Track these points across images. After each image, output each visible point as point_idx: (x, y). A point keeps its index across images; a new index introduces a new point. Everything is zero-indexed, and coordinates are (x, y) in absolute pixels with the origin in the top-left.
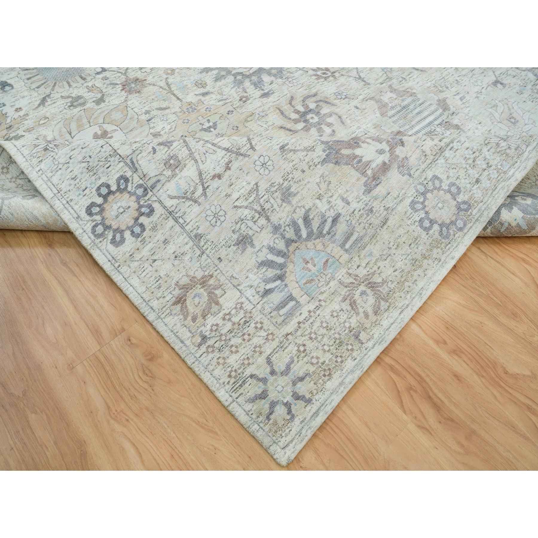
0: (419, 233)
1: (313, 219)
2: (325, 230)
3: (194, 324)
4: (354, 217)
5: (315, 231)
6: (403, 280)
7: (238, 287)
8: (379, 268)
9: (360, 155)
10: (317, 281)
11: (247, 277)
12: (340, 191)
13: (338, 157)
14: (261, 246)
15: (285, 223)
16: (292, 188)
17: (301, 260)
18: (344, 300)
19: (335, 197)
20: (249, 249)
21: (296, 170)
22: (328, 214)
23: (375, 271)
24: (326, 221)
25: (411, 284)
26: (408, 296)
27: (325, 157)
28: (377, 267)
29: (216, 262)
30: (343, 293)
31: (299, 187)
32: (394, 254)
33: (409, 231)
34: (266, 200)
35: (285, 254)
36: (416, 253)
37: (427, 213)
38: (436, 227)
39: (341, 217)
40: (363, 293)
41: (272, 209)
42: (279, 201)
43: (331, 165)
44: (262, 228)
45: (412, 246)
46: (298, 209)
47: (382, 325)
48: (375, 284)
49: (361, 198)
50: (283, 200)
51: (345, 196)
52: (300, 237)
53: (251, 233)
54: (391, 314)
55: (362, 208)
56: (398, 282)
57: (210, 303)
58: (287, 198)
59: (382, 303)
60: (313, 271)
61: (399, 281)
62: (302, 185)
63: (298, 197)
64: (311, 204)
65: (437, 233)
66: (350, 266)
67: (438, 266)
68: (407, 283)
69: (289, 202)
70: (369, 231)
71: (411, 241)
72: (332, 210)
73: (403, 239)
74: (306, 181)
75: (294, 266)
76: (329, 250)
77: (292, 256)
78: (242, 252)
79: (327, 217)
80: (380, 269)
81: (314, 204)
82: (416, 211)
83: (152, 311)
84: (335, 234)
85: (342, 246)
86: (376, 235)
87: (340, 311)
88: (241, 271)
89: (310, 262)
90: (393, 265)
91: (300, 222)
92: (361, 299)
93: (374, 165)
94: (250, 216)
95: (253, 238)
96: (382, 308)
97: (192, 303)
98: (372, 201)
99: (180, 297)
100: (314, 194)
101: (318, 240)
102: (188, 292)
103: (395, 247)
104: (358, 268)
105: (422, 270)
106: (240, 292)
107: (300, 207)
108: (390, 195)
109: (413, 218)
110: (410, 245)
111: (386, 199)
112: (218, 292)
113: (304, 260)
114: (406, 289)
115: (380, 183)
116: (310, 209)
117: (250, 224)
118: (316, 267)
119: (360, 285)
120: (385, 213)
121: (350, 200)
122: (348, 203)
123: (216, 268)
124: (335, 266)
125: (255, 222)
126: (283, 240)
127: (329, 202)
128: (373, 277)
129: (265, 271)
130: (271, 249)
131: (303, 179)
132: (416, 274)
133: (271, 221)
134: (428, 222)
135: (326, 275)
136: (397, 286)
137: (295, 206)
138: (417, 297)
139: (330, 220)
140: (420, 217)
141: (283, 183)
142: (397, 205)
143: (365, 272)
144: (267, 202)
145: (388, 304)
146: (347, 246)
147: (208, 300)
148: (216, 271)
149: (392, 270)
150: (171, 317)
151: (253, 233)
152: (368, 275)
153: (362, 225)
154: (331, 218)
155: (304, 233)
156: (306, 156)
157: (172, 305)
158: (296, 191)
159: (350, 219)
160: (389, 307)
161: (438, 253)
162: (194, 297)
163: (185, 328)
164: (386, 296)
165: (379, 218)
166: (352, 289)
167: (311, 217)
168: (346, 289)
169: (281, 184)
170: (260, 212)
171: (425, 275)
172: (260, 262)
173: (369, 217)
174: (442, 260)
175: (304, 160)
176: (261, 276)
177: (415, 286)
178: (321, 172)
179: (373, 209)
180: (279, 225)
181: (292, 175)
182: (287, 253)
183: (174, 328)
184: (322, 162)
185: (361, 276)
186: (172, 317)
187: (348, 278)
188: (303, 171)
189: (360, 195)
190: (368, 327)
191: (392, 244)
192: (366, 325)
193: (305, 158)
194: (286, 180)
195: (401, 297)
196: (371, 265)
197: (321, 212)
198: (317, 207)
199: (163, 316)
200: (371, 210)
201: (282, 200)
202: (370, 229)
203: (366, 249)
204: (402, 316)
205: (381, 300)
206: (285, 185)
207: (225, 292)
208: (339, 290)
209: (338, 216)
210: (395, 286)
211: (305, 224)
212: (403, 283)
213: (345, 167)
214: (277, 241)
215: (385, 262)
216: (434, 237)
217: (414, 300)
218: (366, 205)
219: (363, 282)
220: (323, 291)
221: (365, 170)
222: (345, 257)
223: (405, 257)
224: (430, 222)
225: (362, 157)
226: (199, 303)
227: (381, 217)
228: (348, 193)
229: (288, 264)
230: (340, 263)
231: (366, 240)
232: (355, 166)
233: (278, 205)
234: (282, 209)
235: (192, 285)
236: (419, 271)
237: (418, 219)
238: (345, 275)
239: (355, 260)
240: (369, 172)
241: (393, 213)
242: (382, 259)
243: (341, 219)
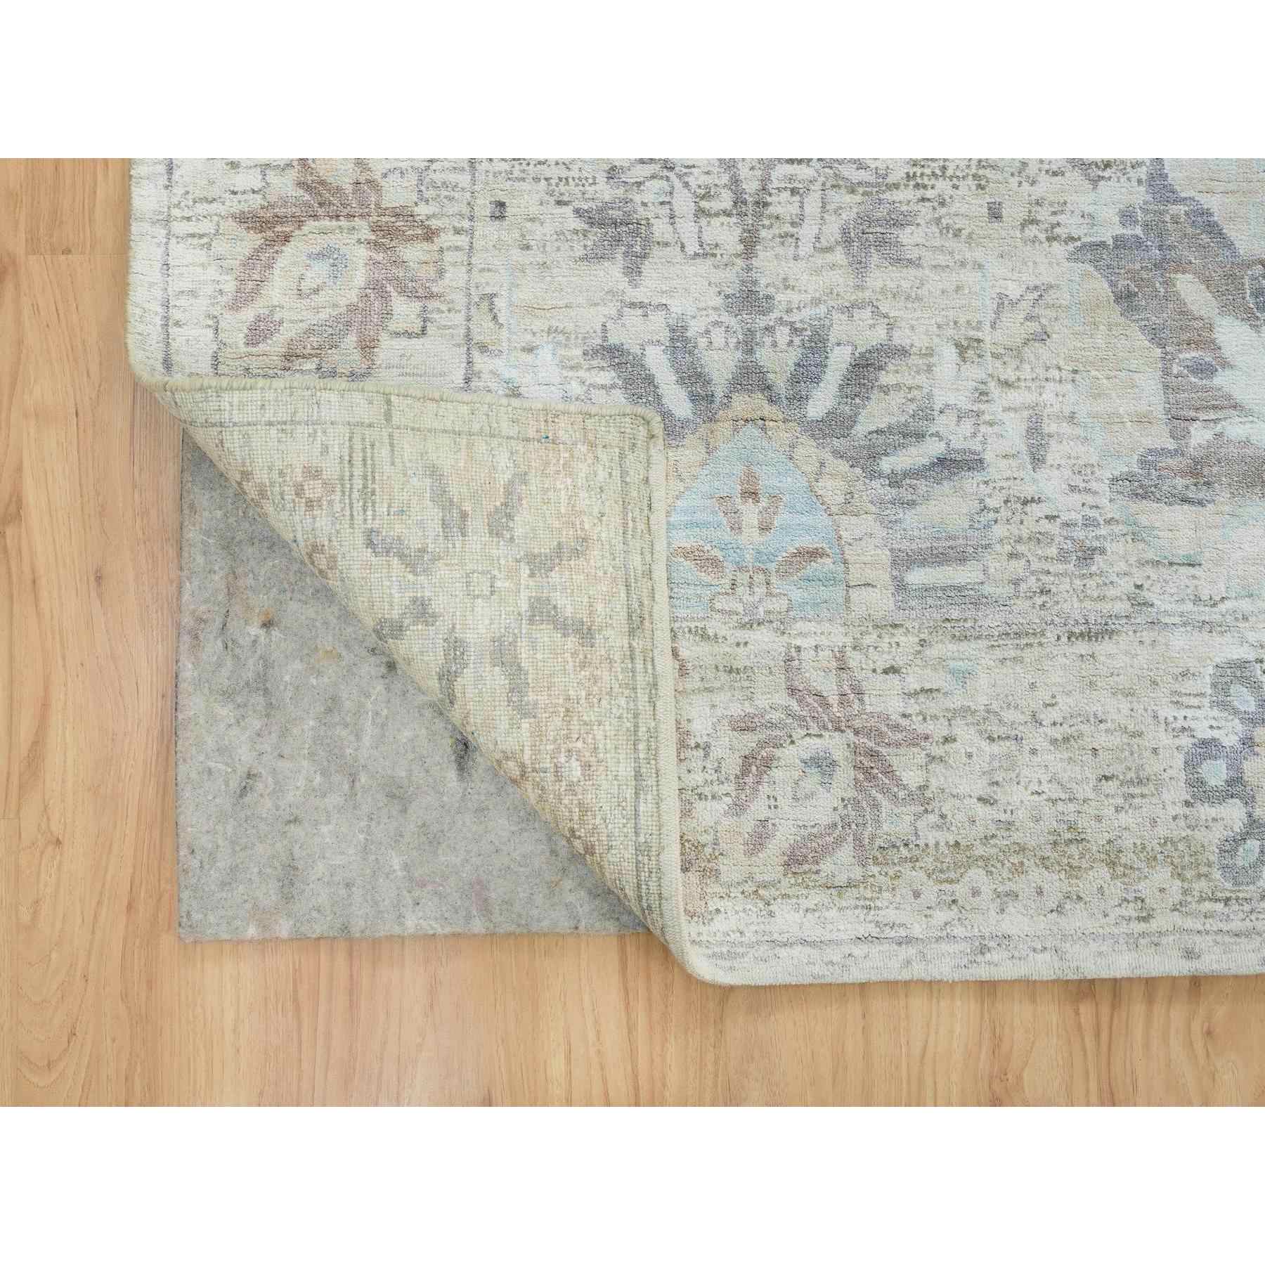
0: (1165, 776)
1: (885, 390)
2: (891, 459)
3: (243, 349)
4: (1017, 518)
5: (860, 429)
6: (980, 851)
7: (476, 354)
8: (946, 740)
9: (1227, 352)
10: (726, 582)
11: (530, 350)
12: (1048, 396)
13: (1150, 283)
14: (655, 301)
15: (789, 311)
16: (908, 230)
17: (739, 469)
18: (744, 726)
19: (1015, 397)
20: (612, 273)
21: (980, 187)
22: (943, 424)
23: (927, 738)
24: (920, 436)
25: (987, 890)
26: (941, 916)
27: (1110, 242)
28: (945, 733)
29: (484, 207)
30: (762, 702)
31: (935, 249)
32: (1034, 752)
33: (1140, 734)
34: (796, 185)
35: (710, 398)
36: (1099, 819)
37: (1248, 742)
38: (1234, 813)
39: (979, 477)
40: (822, 765)
41: (787, 228)
42: (832, 230)
43: (1101, 287)
44: (707, 252)
45: (1109, 787)
46: (867, 313)
47: (771, 914)
48: (885, 773)
49: (1094, 485)
50: (846, 239)
51: (1050, 427)
52: (799, 399)
53: (661, 229)
54: (833, 913)
55: (1065, 517)
56: (957, 844)
57: (348, 324)
58: (865, 246)
59: (845, 854)
60: (743, 539)
61: (963, 843)
62: (951, 253)
63: (903, 278)
64: (919, 341)
65: (1217, 835)
66: (869, 639)
67: (1124, 928)
68: (982, 872)
69: (859, 267)
70: (1021, 604)
71: (1117, 769)
72: (967, 427)
73: (1102, 740)
74: (978, 254)
75: (703, 464)
76: (851, 527)
77: (724, 428)
78: (585, 258)
79: (933, 430)
80: (947, 747)
81: (930, 352)
82: (1223, 705)
83: (163, 180)
84: (912, 504)
85: (904, 561)
86: (1031, 640)
87: (697, 746)
88: (532, 310)
89: (764, 503)
90: (998, 777)
91: (839, 360)
92: (796, 775)
93: (1235, 429)
94: (704, 180)
95: (656, 252)
96: (826, 866)
97: (296, 272)
98: (1118, 529)
99: (280, 211)
100: (962, 321)
101: (843, 466)
102: (315, 217)
103: (1057, 733)
104: (886, 672)
105: (1066, 888)
106: (467, 380)
107: (876, 312)
108: (1192, 571)
109: (1189, 713)
110: (1106, 778)
111: (1165, 572)
112: (405, 311)
113: (750, 477)
114: (957, 887)
115: (1200, 503)
116: (903, 352)
117: (684, 203)
118: (768, 536)
119: (838, 729)
120: (1122, 607)
121: (1055, 454)
122: (1037, 460)
123: (466, 224)
124: (825, 593)
125: (701, 213)
126: (739, 355)
127: (982, 395)
128: (902, 750)
129: (603, 387)
130: (679, 341)
131: (970, 236)
132: (1037, 875)
133: (755, 262)
134: (1225, 777)
135: (770, 594)
136: (942, 848)
137: (867, 294)
138: (964, 946)
139: (933, 449)
140: (1216, 734)
141: (896, 186)
142: (1185, 624)
143: (894, 706)
144: (794, 191)
145: (857, 873)
146: (917, 577)
147: (352, 308)
148: (458, 231)
149: (981, 787)
150: (201, 256)
151: (668, 237)
152: (897, 727)
153: (1018, 567)
154: (943, 445)
155: (821, 401)
156: (1055, 174)
157: (234, 217)
158: (913, 254)
159: (997, 511)
160: (850, 885)
161: (1162, 890)
162: (321, 256)
163: (210, 333)
164: (879, 842)
165: (1088, 604)
166: (803, 719)
167: (886, 378)
168: (782, 698)
169: (890, 180)
170: (745, 202)
171: (1059, 910)
172: (613, 340)
173: (1060, 567)
174: (1153, 925)
175: (1033, 183)
176: (576, 389)
177: (994, 907)
178: (1046, 276)
179: (1097, 558)
180: (768, 297)
181: (950, 191)
182: (718, 400)
183: (182, 302)
184: (1084, 245)
185: (872, 704)
186: (204, 259)
187: (826, 671)
188: (995, 214)
189: (1098, 473)
190: (723, 878)
191: (1055, 714)
192: (724, 866)
193: (1043, 178)
194: (917, 186)
195: (917, 895)
196: (932, 707)
197: (930, 396)
198: (929, 368)
199: (180, 228)
200: (1087, 555)
201: (845, 232)
202: (1029, 603)
203: (964, 646)
204: (859, 951)
205: (850, 839)
206: (899, 195)
207: (424, 329)
208: (761, 679)
209: (974, 463)
210: (937, 844)
211: (847, 382)
212: (972, 861)
213: (1142, 341)
214: (718, 337)
215: (984, 744)
216: (1199, 835)
217: (944, 947)
218: (1089, 523)
219: (857, 733)
220: (711, 632)
221: (1192, 414)
222: (880, 601)
223: (1057, 793)
224: (1231, 782)
225: (1225, 364)
226: (316, 291)
227: (1099, 606)
228: (1065, 428)
229: (690, 439)
230: (848, 600)
231: (988, 622)
232: (1175, 371)
233: (818, 238)
234: (819, 260)
235: (344, 206)
236: (1054, 883)
237: (1203, 732)
238: (828, 653)
239: (902, 639)
240: (1199, 436)
241: (1147, 636)
242: (982, 727)
243: (971, 482)
